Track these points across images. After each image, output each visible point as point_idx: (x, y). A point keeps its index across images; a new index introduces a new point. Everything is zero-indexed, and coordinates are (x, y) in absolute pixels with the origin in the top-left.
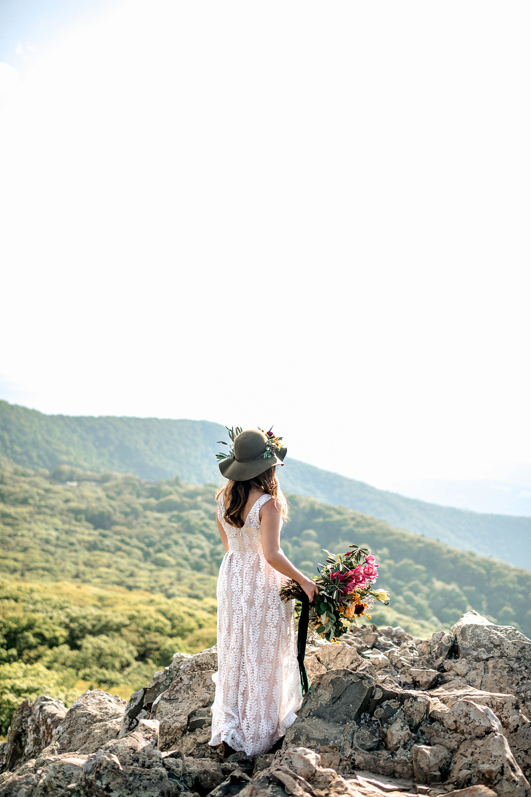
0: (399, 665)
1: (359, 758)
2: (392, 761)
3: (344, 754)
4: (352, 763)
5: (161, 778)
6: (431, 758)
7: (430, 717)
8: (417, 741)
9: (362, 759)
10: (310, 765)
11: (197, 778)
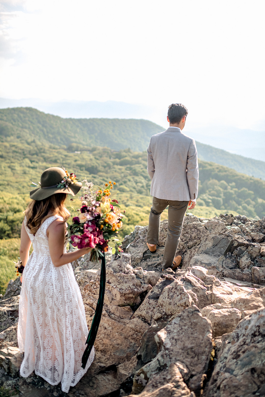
0: (245, 232)
1: (226, 272)
2: (242, 274)
3: (218, 270)
4: (222, 274)
5: (133, 278)
6: (261, 273)
7: (261, 255)
8: (254, 265)
9: (227, 273)
10: (203, 274)
11: (149, 279)
